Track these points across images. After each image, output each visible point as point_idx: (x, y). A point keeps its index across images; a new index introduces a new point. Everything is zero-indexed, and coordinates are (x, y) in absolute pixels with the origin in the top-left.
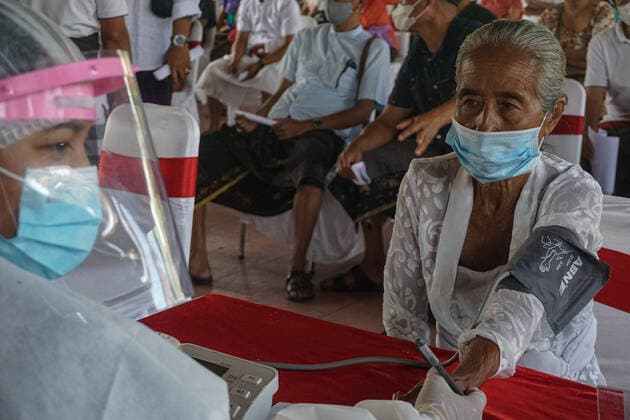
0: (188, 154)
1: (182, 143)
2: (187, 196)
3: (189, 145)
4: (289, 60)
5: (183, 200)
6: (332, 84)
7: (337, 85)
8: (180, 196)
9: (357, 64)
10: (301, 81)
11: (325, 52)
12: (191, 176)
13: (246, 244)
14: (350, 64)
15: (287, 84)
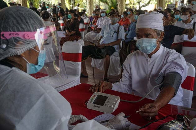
0: (80, 53)
1: (78, 50)
2: (80, 62)
3: (80, 50)
4: (102, 32)
5: (79, 62)
6: (111, 36)
7: (113, 36)
8: (78, 62)
9: (117, 32)
10: (105, 36)
11: (110, 29)
12: (81, 57)
13: (94, 72)
14: (115, 32)
15: (102, 37)
